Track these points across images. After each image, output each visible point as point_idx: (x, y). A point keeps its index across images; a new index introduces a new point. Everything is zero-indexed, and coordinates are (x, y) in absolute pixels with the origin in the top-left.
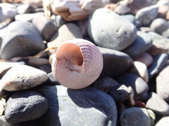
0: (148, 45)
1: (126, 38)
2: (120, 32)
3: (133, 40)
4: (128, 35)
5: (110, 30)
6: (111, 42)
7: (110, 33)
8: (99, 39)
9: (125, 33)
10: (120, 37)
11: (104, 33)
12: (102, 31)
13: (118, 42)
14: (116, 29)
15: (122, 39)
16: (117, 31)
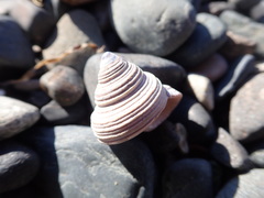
0: (217, 40)
1: (174, 31)
2: (163, 20)
3: (189, 33)
4: (178, 26)
5: (145, 19)
6: (150, 41)
7: (146, 23)
8: (128, 36)
9: (173, 22)
10: (163, 31)
11: (135, 25)
12: (133, 21)
13: (161, 41)
14: (156, 16)
15: (168, 33)
16: (158, 20)
